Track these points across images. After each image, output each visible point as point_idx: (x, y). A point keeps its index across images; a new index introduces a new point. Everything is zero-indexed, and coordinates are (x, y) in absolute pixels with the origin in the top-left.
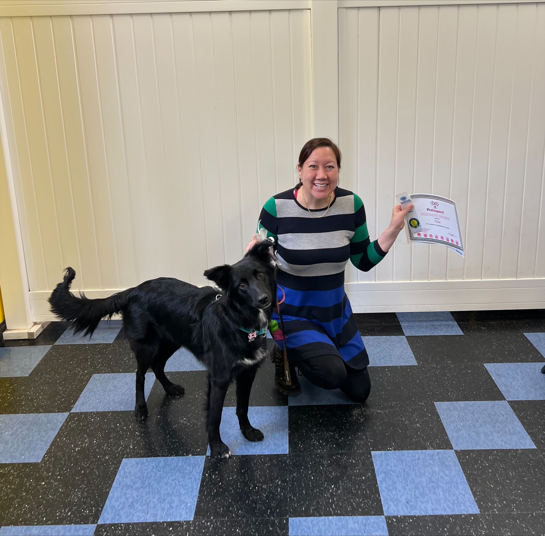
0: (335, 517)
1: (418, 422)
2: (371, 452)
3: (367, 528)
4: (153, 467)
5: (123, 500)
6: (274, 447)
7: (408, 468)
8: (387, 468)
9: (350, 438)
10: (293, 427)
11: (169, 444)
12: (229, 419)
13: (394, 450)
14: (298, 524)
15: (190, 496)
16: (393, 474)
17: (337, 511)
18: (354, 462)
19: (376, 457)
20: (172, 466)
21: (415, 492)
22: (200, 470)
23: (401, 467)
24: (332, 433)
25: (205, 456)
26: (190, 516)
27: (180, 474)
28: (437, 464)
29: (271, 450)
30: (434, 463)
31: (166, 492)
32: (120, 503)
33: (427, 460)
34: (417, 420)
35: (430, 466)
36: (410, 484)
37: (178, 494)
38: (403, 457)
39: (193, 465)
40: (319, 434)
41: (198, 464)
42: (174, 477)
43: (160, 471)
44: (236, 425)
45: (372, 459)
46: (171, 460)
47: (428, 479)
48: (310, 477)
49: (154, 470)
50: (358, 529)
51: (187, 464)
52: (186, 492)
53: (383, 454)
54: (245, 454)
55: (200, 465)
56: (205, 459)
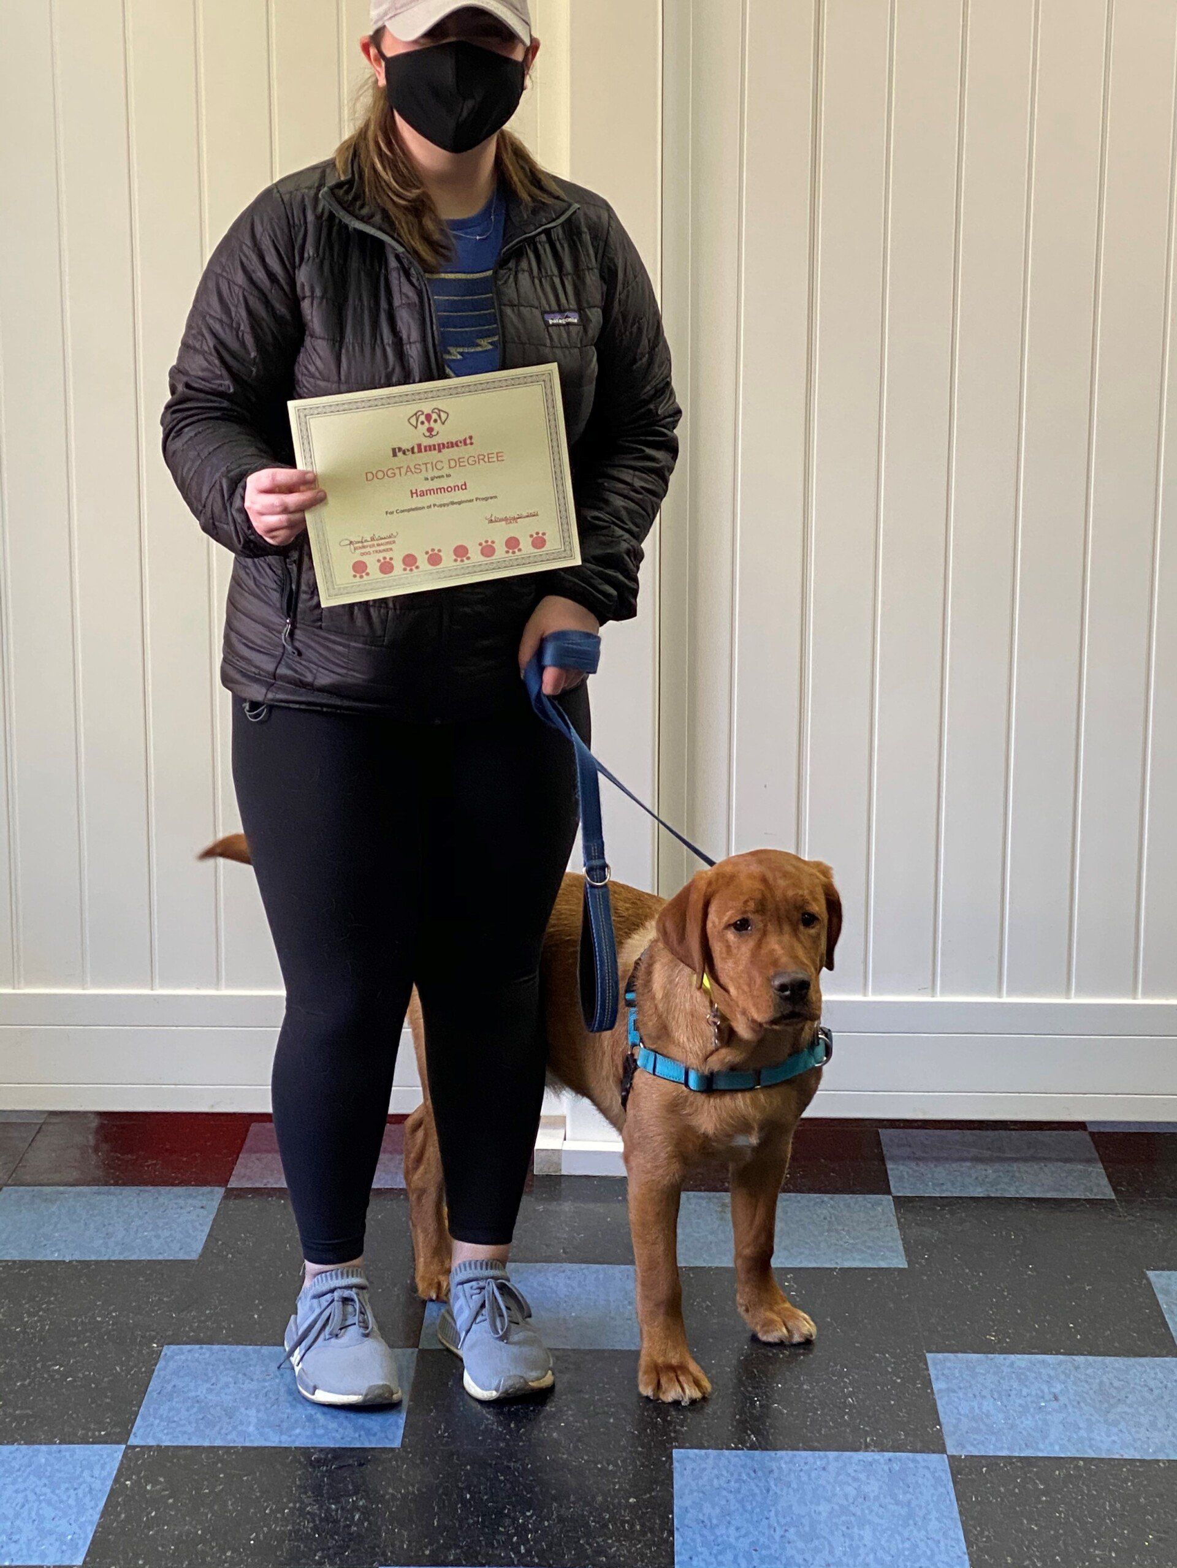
1: (852, 1394)
2: (674, 1451)
6: (355, 1433)
7: (781, 1485)
8: (715, 1481)
9: (611, 1420)
10: (424, 1393)
12: (209, 1371)
13: (751, 1448)
15: (72, 1522)
16: (731, 1497)
18: (611, 1467)
19: (687, 1461)
20: (15, 1464)
21: (786, 1531)
22: (105, 1473)
23: (762, 1483)
24: (553, 1409)
25: (124, 1446)
26: (70, 1559)
27: (40, 1479)
28: (878, 1480)
29: (342, 1439)
30: (871, 1476)
33: (850, 1471)
34: (850, 1389)
35: (856, 1484)
36: (776, 1515)
37: (34, 1517)
38: (773, 1464)
39: (84, 1463)
40: (509, 1409)
41: (99, 1461)
42: (21, 1486)
45: (671, 1464)
46: (11, 1453)
47: (836, 1507)
48: (463, 1496)
51: (63, 1461)
52: (60, 1514)
53: (712, 1457)
54: (256, 1444)
55: (105, 1463)
56: (125, 1452)
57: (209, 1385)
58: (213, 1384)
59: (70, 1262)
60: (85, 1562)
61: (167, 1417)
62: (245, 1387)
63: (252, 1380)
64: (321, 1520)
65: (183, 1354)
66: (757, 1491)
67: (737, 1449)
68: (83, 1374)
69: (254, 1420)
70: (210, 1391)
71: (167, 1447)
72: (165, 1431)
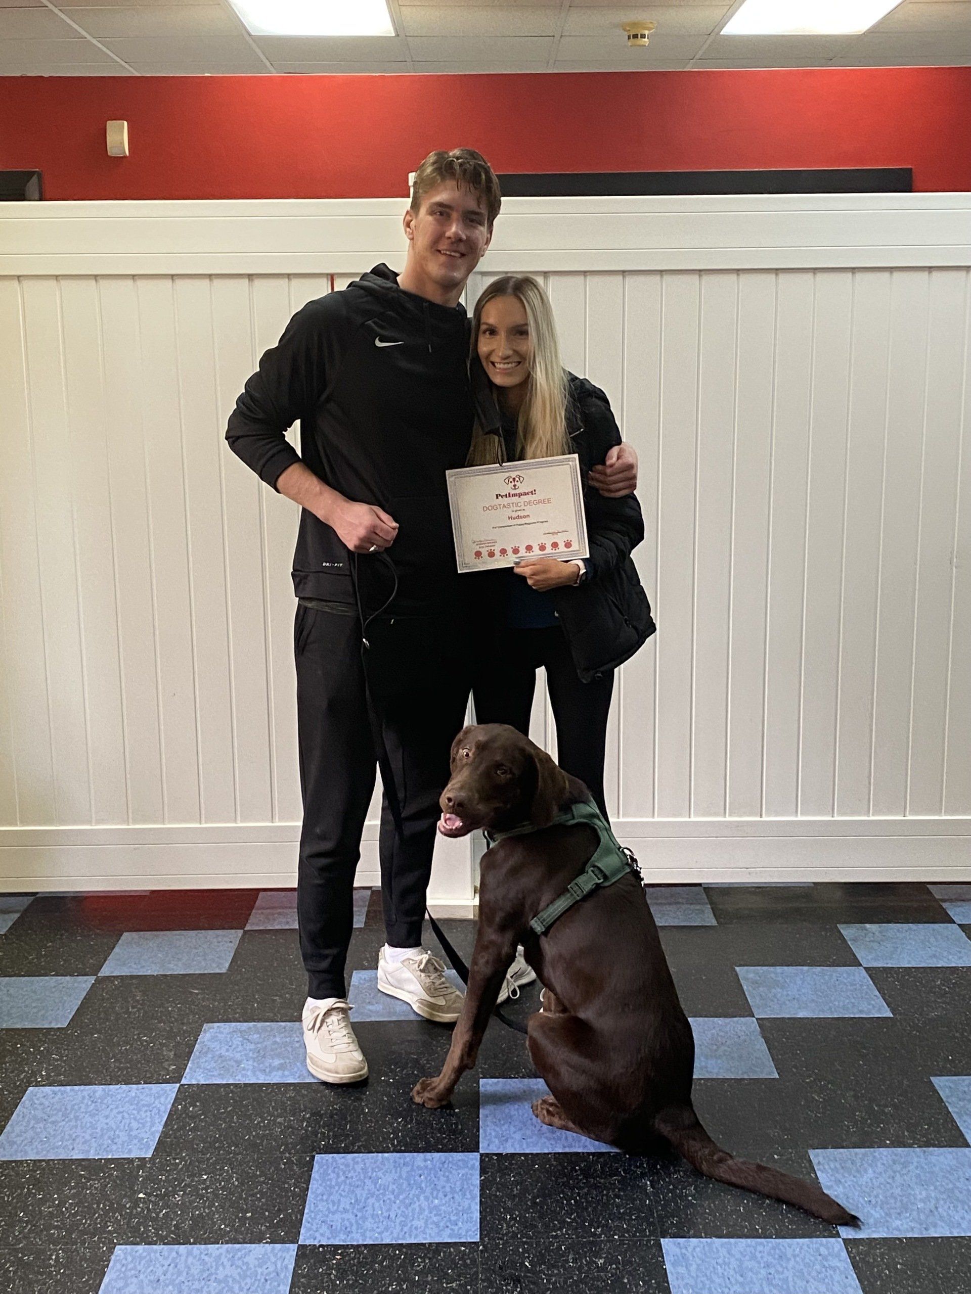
0: (395, 1154)
2: (481, 1080)
3: (446, 1166)
4: (84, 1098)
5: (30, 1133)
11: (113, 1071)
14: (330, 1160)
15: (147, 1131)
17: (401, 1147)
22: (167, 1102)
25: (178, 1085)
26: (145, 1153)
27: (131, 1105)
31: (105, 1127)
32: (26, 1138)
37: (127, 1128)
39: (156, 1095)
41: (164, 1093)
42: (121, 1109)
43: (96, 1102)
45: (479, 1087)
46: (117, 1090)
48: (363, 1110)
49: (86, 1101)
50: (430, 1166)
51: (145, 1093)
52: (141, 1125)
54: (251, 1082)
55: (168, 1095)
56: (179, 1088)
57: (227, 1047)
58: (230, 1046)
59: (157, 975)
60: (153, 1155)
61: (204, 1067)
62: (248, 1048)
64: (285, 1127)
65: (215, 1028)
67: (515, 1078)
69: (251, 1067)
70: (227, 1050)
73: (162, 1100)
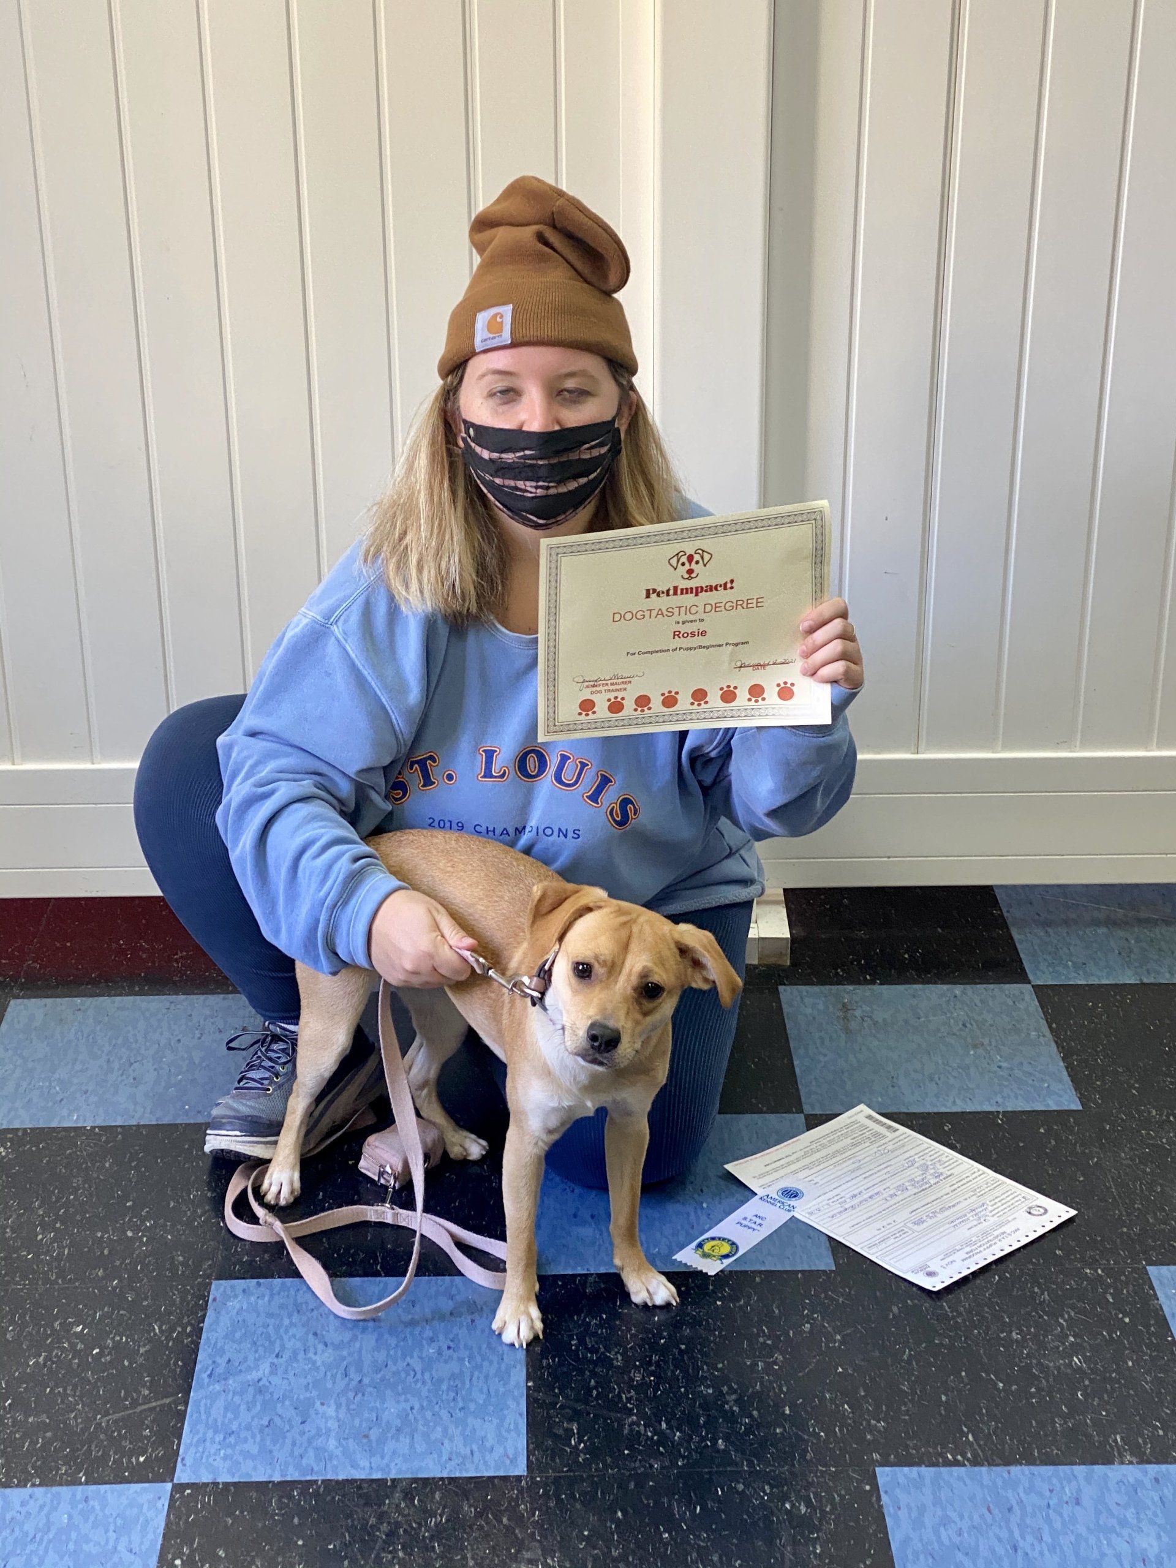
1: (1076, 1349)
2: (877, 1469)
6: (465, 1446)
7: (1029, 1538)
9: (787, 1412)
10: (544, 1363)
12: (271, 1329)
13: (975, 1462)
18: (803, 1509)
19: (898, 1491)
20: (29, 1527)
22: (147, 1544)
23: (1004, 1534)
24: (710, 1391)
25: (169, 1486)
28: (1152, 1523)
29: (450, 1459)
30: (1142, 1516)
33: (1113, 1506)
34: (1072, 1339)
35: (1125, 1532)
38: (1010, 1494)
39: (119, 1522)
40: (655, 1392)
41: (139, 1517)
44: (301, 1356)
45: (879, 1498)
46: (23, 1504)
51: (92, 1518)
53: (927, 1481)
54: (340, 1478)
55: (147, 1521)
56: (172, 1497)
57: (272, 1359)
58: (277, 1356)
59: (93, 1128)
61: (223, 1424)
62: (318, 1359)
63: (326, 1346)
65: (236, 1296)
66: (1000, 1550)
67: (956, 1463)
68: (113, 1339)
69: (333, 1425)
71: (227, 1485)
72: (222, 1452)
73: (136, 1537)
